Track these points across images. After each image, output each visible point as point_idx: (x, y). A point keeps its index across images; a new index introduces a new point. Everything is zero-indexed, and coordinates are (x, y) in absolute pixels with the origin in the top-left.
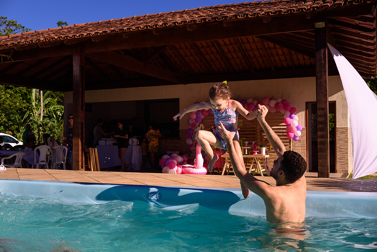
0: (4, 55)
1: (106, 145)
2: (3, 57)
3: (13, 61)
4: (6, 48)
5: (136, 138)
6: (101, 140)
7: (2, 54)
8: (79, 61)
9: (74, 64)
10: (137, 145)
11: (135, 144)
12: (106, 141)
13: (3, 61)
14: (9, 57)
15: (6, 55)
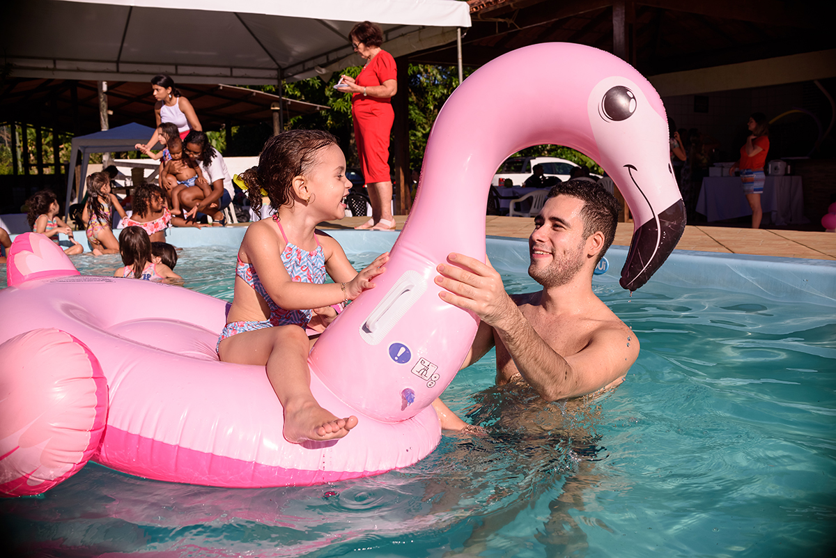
0: (500, 20)
1: (722, 176)
2: (499, 23)
3: (519, 29)
4: (498, 7)
5: (784, 161)
6: (714, 166)
7: (497, 17)
8: (624, 16)
9: (614, 22)
10: (786, 174)
11: (781, 172)
12: (723, 167)
13: (499, 32)
14: (509, 21)
15: (504, 18)
